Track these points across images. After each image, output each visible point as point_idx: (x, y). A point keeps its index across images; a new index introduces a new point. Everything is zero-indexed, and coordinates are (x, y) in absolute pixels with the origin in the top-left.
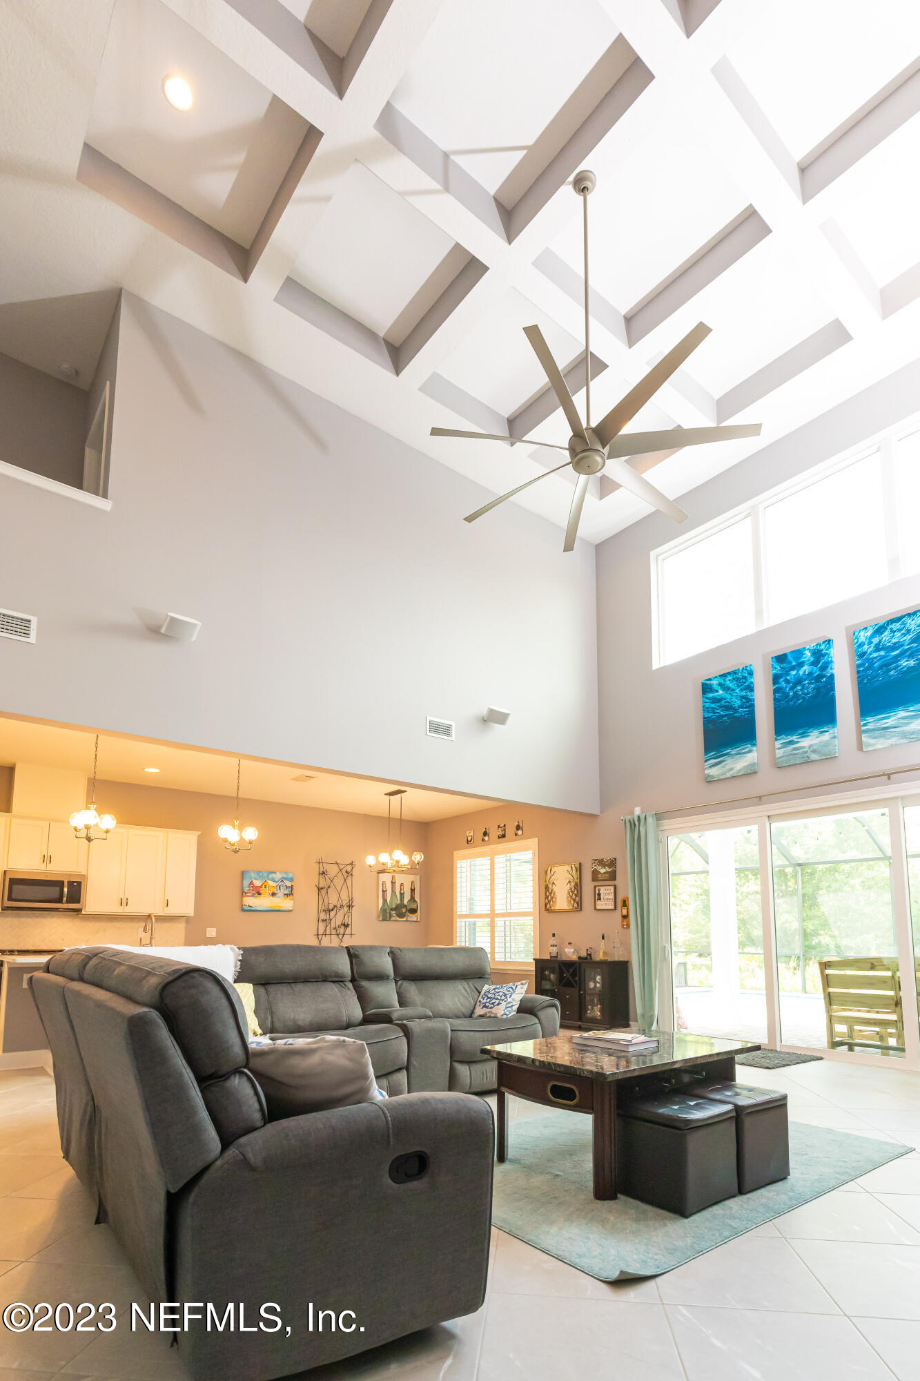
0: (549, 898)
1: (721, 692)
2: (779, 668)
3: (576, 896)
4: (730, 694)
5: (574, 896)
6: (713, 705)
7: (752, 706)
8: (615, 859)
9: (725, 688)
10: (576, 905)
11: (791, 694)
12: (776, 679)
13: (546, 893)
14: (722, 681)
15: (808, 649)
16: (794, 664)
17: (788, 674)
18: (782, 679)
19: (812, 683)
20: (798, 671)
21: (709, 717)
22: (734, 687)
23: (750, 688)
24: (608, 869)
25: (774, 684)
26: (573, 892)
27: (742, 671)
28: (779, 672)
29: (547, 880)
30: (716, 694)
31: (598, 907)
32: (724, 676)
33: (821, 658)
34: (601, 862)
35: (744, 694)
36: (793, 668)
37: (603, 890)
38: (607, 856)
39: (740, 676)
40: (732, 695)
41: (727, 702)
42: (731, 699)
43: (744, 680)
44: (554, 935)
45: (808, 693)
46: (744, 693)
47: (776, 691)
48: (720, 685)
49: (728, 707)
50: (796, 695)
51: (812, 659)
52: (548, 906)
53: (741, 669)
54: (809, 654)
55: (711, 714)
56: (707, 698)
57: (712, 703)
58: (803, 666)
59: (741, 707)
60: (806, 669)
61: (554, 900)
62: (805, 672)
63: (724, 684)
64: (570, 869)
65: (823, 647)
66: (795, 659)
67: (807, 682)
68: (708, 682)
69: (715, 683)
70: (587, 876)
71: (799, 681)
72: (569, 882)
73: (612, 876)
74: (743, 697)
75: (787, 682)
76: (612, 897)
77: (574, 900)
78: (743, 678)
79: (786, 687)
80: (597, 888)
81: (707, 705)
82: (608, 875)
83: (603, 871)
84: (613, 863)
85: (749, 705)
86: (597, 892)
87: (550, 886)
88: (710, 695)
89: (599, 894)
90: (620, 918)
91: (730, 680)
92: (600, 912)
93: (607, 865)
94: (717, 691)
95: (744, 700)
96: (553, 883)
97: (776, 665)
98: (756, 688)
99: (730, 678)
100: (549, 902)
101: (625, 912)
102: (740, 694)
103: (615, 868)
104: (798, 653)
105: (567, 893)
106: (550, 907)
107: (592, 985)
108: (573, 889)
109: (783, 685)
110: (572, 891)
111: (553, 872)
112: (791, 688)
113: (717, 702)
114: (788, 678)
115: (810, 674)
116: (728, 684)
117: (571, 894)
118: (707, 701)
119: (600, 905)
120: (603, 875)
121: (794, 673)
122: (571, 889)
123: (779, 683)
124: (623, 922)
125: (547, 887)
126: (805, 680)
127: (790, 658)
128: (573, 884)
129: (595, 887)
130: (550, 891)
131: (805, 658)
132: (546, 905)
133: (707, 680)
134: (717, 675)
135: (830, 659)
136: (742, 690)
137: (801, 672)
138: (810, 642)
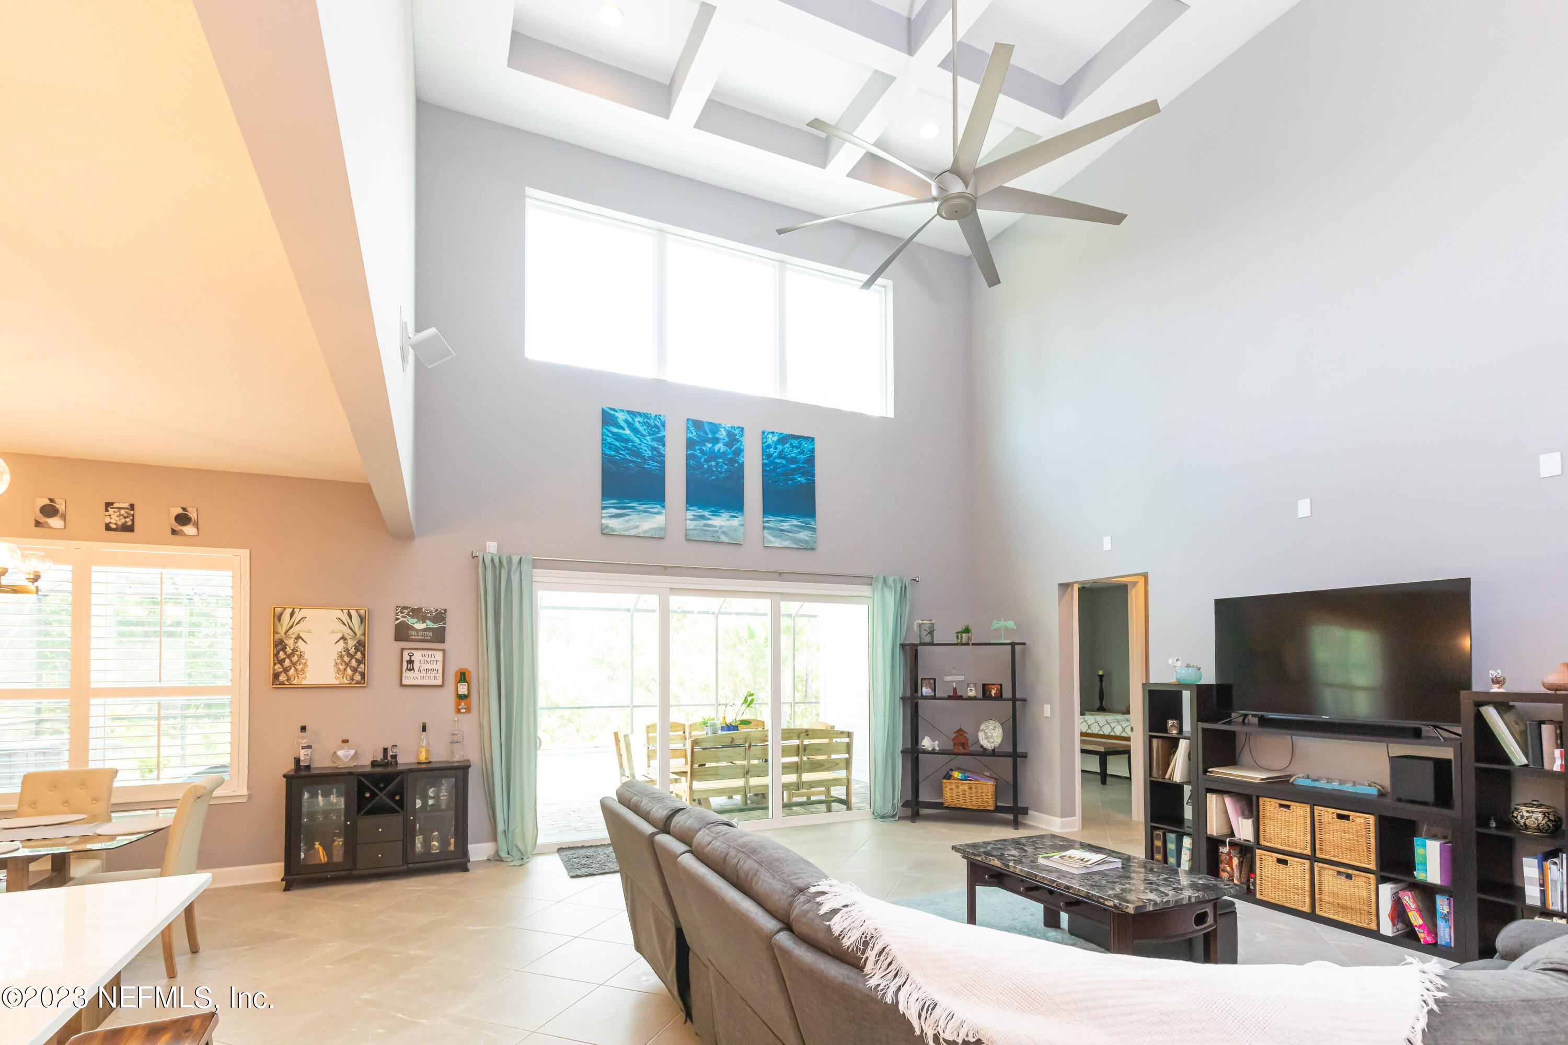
0: (287, 663)
1: (627, 431)
2: (695, 433)
3: (359, 662)
4: (638, 438)
5: (354, 663)
6: (617, 443)
7: (663, 462)
8: (445, 610)
9: (633, 428)
10: (358, 677)
11: (706, 466)
12: (690, 444)
13: (276, 655)
14: (630, 420)
15: (724, 428)
16: (710, 436)
17: (704, 445)
18: (697, 447)
19: (725, 464)
20: (713, 446)
21: (610, 456)
22: (644, 433)
23: (662, 441)
24: (430, 624)
25: (688, 448)
26: (352, 656)
28: (695, 438)
29: (282, 631)
30: (621, 431)
31: (405, 682)
33: (735, 442)
34: (417, 613)
35: (656, 446)
36: (709, 441)
37: (417, 656)
38: (430, 604)
39: (652, 422)
40: (641, 441)
42: (640, 445)
43: (656, 430)
44: (303, 729)
45: (721, 473)
46: (655, 444)
47: (689, 457)
48: (626, 421)
49: (636, 453)
50: (710, 467)
51: (727, 439)
52: (282, 678)
54: (725, 434)
55: (613, 453)
56: (608, 430)
57: (616, 439)
58: (718, 443)
59: (651, 458)
60: (720, 447)
61: (299, 667)
62: (719, 450)
63: (633, 424)
64: (345, 618)
65: (736, 432)
66: (711, 431)
67: (721, 461)
68: (612, 412)
69: (621, 417)
70: (383, 633)
71: (713, 456)
72: (343, 638)
73: (439, 636)
74: (653, 449)
75: (703, 452)
76: (439, 666)
77: (355, 670)
78: (656, 428)
80: (406, 653)
81: (609, 440)
82: (430, 634)
83: (420, 626)
84: (440, 616)
85: (660, 459)
86: (406, 657)
87: (290, 643)
88: (614, 430)
89: (411, 662)
90: (451, 699)
91: (639, 422)
92: (409, 689)
93: (429, 619)
94: (623, 429)
95: (655, 453)
96: (299, 637)
97: (692, 429)
98: (667, 440)
99: (638, 419)
100: (286, 670)
101: (463, 689)
102: (651, 443)
103: (445, 624)
104: (715, 428)
105: (336, 656)
106: (288, 679)
107: (419, 803)
108: (352, 651)
109: (698, 453)
110: (349, 655)
111: (297, 617)
112: (707, 461)
114: (704, 448)
115: (724, 453)
116: (637, 425)
117: (346, 659)
118: (610, 435)
119: (410, 678)
120: (420, 633)
121: (710, 445)
122: (347, 650)
124: (458, 704)
125: (280, 645)
126: (720, 458)
127: (707, 428)
128: (351, 643)
129: (403, 649)
130: (289, 650)
132: (276, 676)
133: (611, 409)
134: (625, 408)
135: (742, 447)
136: (653, 440)
137: (716, 448)
138: (727, 421)
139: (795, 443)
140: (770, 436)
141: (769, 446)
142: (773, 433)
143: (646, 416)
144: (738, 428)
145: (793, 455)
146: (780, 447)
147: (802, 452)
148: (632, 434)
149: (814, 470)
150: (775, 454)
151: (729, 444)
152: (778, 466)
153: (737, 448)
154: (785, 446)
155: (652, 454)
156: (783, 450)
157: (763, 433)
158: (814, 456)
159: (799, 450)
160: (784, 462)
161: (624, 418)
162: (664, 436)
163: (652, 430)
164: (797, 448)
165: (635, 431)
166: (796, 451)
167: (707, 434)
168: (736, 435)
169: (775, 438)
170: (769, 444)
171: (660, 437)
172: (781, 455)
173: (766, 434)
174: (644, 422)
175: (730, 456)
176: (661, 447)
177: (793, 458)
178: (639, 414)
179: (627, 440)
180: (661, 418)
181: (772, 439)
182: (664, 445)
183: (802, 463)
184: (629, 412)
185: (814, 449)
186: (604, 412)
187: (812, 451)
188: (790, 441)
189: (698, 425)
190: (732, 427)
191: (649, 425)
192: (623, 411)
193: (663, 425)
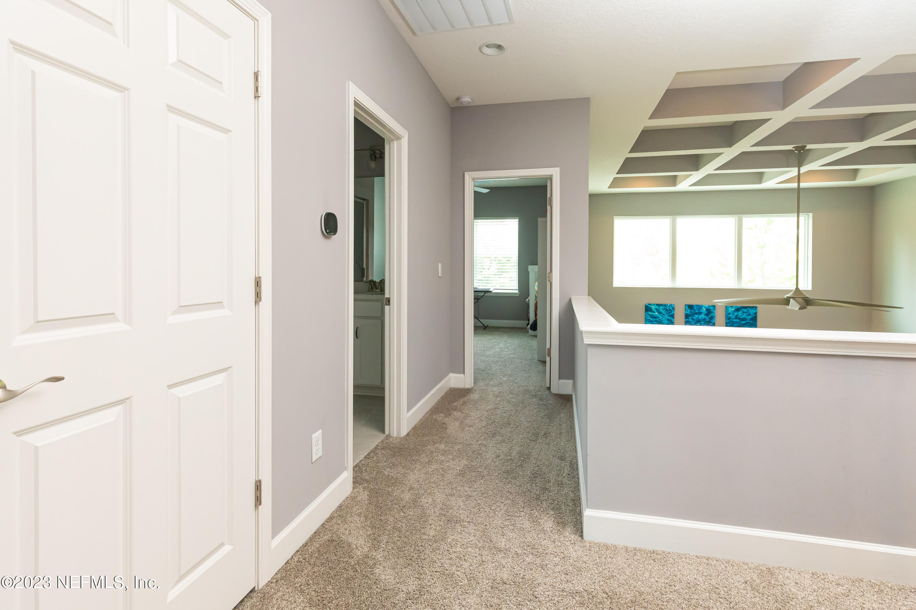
1: (656, 313)
2: (689, 311)
4: (662, 316)
6: (652, 319)
9: (659, 312)
12: (686, 316)
14: (658, 308)
15: (704, 307)
16: (697, 312)
17: (694, 316)
20: (699, 316)
22: (664, 313)
27: (669, 307)
28: (689, 313)
30: (654, 313)
32: (659, 305)
33: (710, 313)
35: (670, 318)
36: (696, 314)
39: (668, 308)
40: (663, 317)
41: (661, 320)
42: (662, 319)
43: (670, 311)
46: (669, 318)
48: (656, 309)
51: (706, 312)
53: (669, 305)
54: (705, 310)
56: (648, 314)
57: (652, 317)
58: (701, 314)
62: (702, 317)
63: (659, 310)
65: (711, 308)
66: (698, 309)
68: (649, 306)
69: (653, 307)
71: (698, 321)
79: (692, 322)
81: (648, 318)
88: (651, 313)
91: (662, 309)
94: (654, 312)
97: (688, 309)
98: (675, 316)
99: (662, 307)
102: (667, 317)
104: (700, 307)
113: (654, 318)
114: (694, 318)
115: (704, 319)
116: (661, 310)
121: (697, 316)
123: (689, 319)
126: (702, 321)
127: (695, 308)
131: (703, 310)
133: (649, 304)
135: (714, 315)
136: (668, 316)
137: (700, 317)
138: (706, 303)
139: (745, 310)
140: (730, 308)
141: (729, 314)
142: (732, 307)
143: (665, 305)
144: (712, 306)
145: (743, 317)
146: (736, 314)
147: (750, 315)
148: (659, 314)
149: (757, 323)
150: (733, 317)
151: (707, 315)
152: (735, 323)
153: (712, 316)
154: (739, 313)
155: (668, 322)
156: (737, 315)
157: (726, 307)
158: (757, 316)
159: (747, 314)
160: (738, 320)
161: (655, 307)
162: (674, 314)
163: (667, 312)
164: (746, 313)
165: (660, 313)
166: (745, 314)
167: (695, 311)
168: (711, 310)
169: (733, 309)
170: (729, 313)
171: (672, 315)
172: (736, 317)
173: (728, 308)
174: (664, 309)
175: (708, 320)
176: (672, 319)
177: (744, 318)
178: (662, 305)
179: (656, 317)
180: (673, 306)
181: (731, 310)
182: (674, 318)
183: (749, 320)
184: (657, 305)
185: (756, 312)
186: (646, 306)
187: (756, 313)
188: (742, 310)
189: (691, 307)
190: (709, 306)
191: (667, 310)
192: (654, 305)
193: (673, 309)
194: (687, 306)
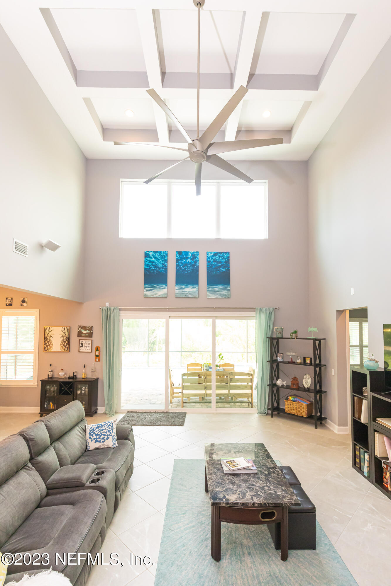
0: (48, 344)
1: (153, 259)
3: (67, 344)
4: (157, 261)
5: (65, 344)
6: (149, 264)
7: (167, 269)
8: (93, 327)
10: (66, 349)
11: (183, 269)
12: (177, 261)
13: (45, 342)
14: (154, 255)
16: (185, 257)
17: (183, 261)
18: (180, 262)
19: (191, 267)
20: (186, 260)
21: (147, 268)
22: (159, 259)
23: (166, 261)
24: (88, 331)
25: (177, 262)
26: (65, 342)
27: (163, 253)
29: (46, 334)
30: (151, 259)
31: (80, 351)
32: (155, 252)
34: (84, 328)
35: (164, 263)
36: (184, 258)
37: (84, 342)
38: (88, 325)
39: (162, 254)
41: (156, 264)
44: (51, 365)
45: (189, 270)
47: (177, 266)
48: (153, 255)
49: (156, 266)
50: (185, 269)
51: (192, 257)
52: (46, 349)
53: (163, 252)
54: (191, 255)
55: (148, 268)
56: (147, 260)
58: (188, 259)
59: (162, 268)
60: (189, 260)
61: (51, 346)
63: (155, 256)
64: (63, 330)
65: (196, 254)
67: (189, 266)
68: (148, 253)
69: (151, 254)
70: (74, 334)
71: (186, 264)
72: (63, 336)
73: (91, 335)
74: (163, 264)
75: (182, 263)
76: (90, 346)
77: (65, 347)
78: (164, 256)
79: (181, 265)
80: (80, 341)
82: (88, 335)
83: (85, 332)
84: (91, 329)
85: (166, 268)
86: (81, 343)
87: (48, 338)
88: (148, 259)
89: (82, 344)
90: (94, 357)
91: (158, 255)
92: (81, 353)
93: (88, 330)
94: (152, 258)
95: (163, 266)
96: (51, 336)
100: (47, 346)
101: (97, 353)
103: (92, 331)
104: (187, 253)
105: (60, 342)
106: (48, 349)
107: (79, 392)
108: (65, 340)
109: (180, 264)
110: (64, 342)
111: (50, 330)
112: (183, 266)
113: (151, 263)
114: (182, 262)
115: (191, 263)
116: (157, 256)
117: (63, 343)
118: (147, 261)
119: (82, 349)
120: (85, 334)
121: (185, 260)
122: (64, 340)
123: (179, 263)
124: (96, 358)
125: (46, 339)
127: (183, 254)
128: (65, 338)
129: (79, 340)
130: (48, 340)
131: (189, 256)
132: (44, 348)
133: (147, 252)
134: (152, 251)
135: (198, 259)
136: (163, 261)
137: (187, 261)
138: (191, 250)
139: (221, 255)
140: (210, 253)
141: (209, 258)
142: (211, 252)
143: (160, 252)
144: (196, 252)
145: (220, 260)
146: (214, 258)
147: (224, 258)
148: (155, 260)
149: (229, 265)
150: (212, 261)
151: (192, 259)
152: (213, 265)
153: (196, 260)
154: (216, 257)
155: (162, 266)
156: (215, 258)
157: (207, 253)
158: (229, 259)
159: (222, 258)
160: (216, 263)
161: (152, 254)
162: (167, 259)
163: (162, 257)
164: (222, 257)
165: (156, 258)
166: (221, 258)
167: (184, 256)
168: (195, 255)
169: (212, 254)
170: (209, 257)
171: (165, 260)
172: (214, 261)
173: (208, 253)
174: (160, 255)
175: (193, 263)
176: (165, 263)
177: (220, 261)
178: (158, 252)
179: (153, 262)
180: (166, 252)
181: (210, 255)
182: (167, 262)
183: (224, 263)
184: (154, 252)
185: (229, 256)
186: (145, 253)
187: (229, 257)
188: (218, 254)
189: (180, 253)
190: (194, 252)
191: (161, 256)
192: (152, 252)
193: (167, 255)
194: (177, 252)
